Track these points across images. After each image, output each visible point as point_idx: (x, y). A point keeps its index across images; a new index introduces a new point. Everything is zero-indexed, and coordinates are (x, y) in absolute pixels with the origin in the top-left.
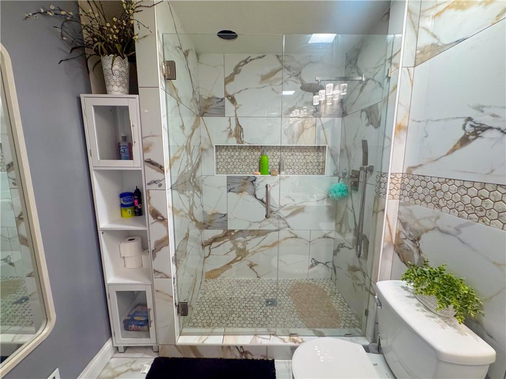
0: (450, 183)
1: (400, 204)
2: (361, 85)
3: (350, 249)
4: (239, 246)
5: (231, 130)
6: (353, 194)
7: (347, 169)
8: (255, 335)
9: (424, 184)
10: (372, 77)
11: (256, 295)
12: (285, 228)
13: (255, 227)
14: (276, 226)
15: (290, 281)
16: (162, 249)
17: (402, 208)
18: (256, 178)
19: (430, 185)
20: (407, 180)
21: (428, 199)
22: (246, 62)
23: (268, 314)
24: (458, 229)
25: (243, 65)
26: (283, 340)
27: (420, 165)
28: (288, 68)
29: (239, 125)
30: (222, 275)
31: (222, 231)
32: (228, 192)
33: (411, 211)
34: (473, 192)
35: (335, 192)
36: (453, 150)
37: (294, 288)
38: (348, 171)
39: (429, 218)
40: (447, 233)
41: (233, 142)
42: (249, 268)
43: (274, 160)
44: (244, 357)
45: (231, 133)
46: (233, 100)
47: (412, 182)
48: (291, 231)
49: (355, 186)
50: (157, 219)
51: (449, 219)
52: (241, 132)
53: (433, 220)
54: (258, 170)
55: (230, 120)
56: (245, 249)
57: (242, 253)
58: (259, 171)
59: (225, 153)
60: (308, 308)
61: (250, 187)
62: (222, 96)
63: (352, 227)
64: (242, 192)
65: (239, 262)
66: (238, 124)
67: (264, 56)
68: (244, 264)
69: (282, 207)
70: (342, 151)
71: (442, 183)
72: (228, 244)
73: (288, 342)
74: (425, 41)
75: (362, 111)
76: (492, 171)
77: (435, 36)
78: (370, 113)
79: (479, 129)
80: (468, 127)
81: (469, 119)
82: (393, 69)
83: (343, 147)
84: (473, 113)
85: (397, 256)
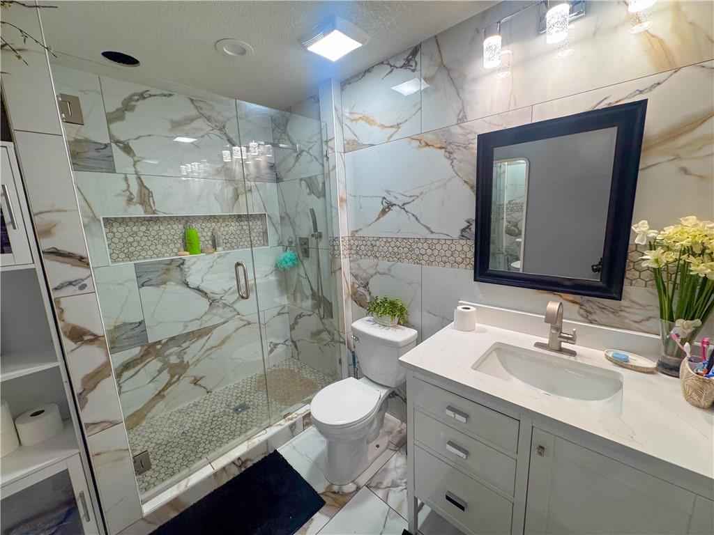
0: (381, 240)
1: (350, 261)
2: (296, 154)
3: (311, 315)
4: (171, 362)
5: (131, 194)
6: (304, 262)
7: (293, 236)
8: (249, 439)
9: (365, 243)
10: (307, 149)
11: (217, 412)
12: (234, 316)
13: (193, 327)
14: (222, 318)
15: (252, 378)
16: (99, 385)
17: (352, 264)
18: (184, 260)
19: (369, 243)
20: (352, 241)
22: (142, 96)
23: (245, 419)
24: (389, 270)
25: (138, 100)
26: (280, 425)
27: (360, 229)
28: (209, 119)
29: (145, 187)
30: (150, 415)
31: (139, 348)
32: (139, 287)
33: (359, 265)
34: (392, 244)
35: (287, 263)
36: (379, 218)
37: (259, 383)
38: (294, 239)
39: (372, 267)
40: (384, 274)
41: (138, 211)
42: (192, 385)
43: (205, 234)
44: (243, 469)
45: (132, 199)
46: (127, 149)
47: (356, 243)
48: (243, 318)
49: (306, 253)
50: (83, 340)
51: (384, 264)
52: (149, 197)
53: (374, 267)
54: (182, 249)
55: (126, 179)
56: (183, 361)
57: (177, 371)
58: (186, 250)
59: (121, 229)
60: (284, 391)
61: (176, 273)
62: (107, 141)
63: (309, 293)
64: (164, 283)
65: (176, 384)
66: (141, 184)
67: (170, 95)
68: (185, 382)
69: (226, 292)
70: (282, 218)
71: (376, 241)
72: (154, 365)
73: (285, 423)
74: (349, 136)
75: (301, 180)
76: (400, 230)
77: (355, 135)
78: (310, 183)
79: (390, 205)
80: (384, 203)
81: (384, 198)
82: (330, 151)
83: (283, 215)
84: (385, 195)
85: (354, 302)
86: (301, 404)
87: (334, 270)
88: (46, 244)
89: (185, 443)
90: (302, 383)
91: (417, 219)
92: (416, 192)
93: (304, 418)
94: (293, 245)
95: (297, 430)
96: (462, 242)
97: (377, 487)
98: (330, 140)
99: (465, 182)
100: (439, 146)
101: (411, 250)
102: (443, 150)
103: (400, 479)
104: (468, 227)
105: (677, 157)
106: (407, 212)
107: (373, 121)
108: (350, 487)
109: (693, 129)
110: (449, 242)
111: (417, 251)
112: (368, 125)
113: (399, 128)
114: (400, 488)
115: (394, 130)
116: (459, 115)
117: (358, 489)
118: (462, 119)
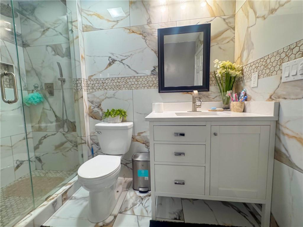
0: (108, 79)
1: (88, 94)
2: (43, 30)
3: (55, 134)
6: (50, 99)
7: (39, 83)
9: (98, 82)
10: (53, 27)
19: (101, 82)
20: (89, 82)
21: (101, 88)
24: (114, 95)
26: (43, 205)
27: (95, 75)
33: (94, 95)
34: (116, 81)
35: (34, 99)
36: (107, 68)
37: (8, 191)
38: (39, 85)
39: (103, 95)
40: (111, 97)
47: (92, 82)
49: (51, 93)
51: (110, 92)
53: (105, 95)
71: (105, 80)
73: (48, 203)
74: (86, 23)
75: (47, 46)
76: (120, 73)
77: (91, 23)
78: (56, 49)
79: (114, 61)
80: (110, 60)
81: (110, 57)
84: (111, 55)
86: (58, 188)
87: (77, 99)
91: (129, 67)
92: (129, 54)
93: (63, 195)
94: (39, 89)
95: (58, 206)
96: (152, 76)
97: (126, 211)
99: (152, 50)
100: (139, 33)
101: (126, 83)
102: (141, 35)
103: (136, 201)
104: (154, 70)
105: (218, 44)
106: (123, 64)
107: (102, 17)
108: (110, 219)
109: (220, 35)
110: (146, 77)
111: (130, 83)
112: (99, 19)
113: (118, 23)
114: (138, 205)
115: (115, 23)
116: (148, 21)
117: (115, 217)
118: (149, 23)
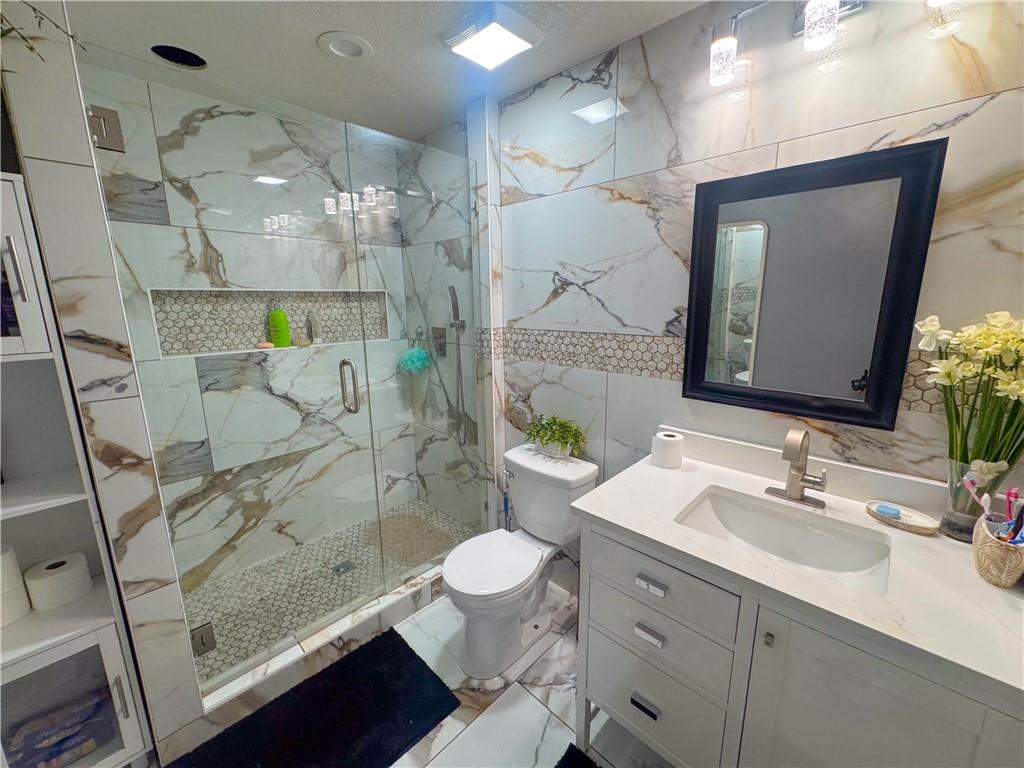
0: (550, 334)
1: (505, 364)
2: (430, 206)
3: (446, 439)
4: (246, 499)
5: (192, 256)
6: (439, 363)
7: (423, 326)
8: (354, 611)
9: (526, 337)
10: (447, 199)
11: (308, 572)
12: (335, 438)
13: (280, 451)
14: (319, 439)
15: (359, 526)
16: (143, 529)
17: (508, 368)
18: (267, 355)
19: (533, 339)
20: (508, 335)
21: (532, 353)
22: (209, 114)
23: (349, 584)
24: (560, 377)
25: (204, 119)
26: (399, 592)
27: (521, 318)
28: (306, 150)
29: (212, 247)
30: (214, 573)
31: (201, 478)
32: (202, 392)
33: (517, 369)
34: (567, 341)
35: (413, 362)
36: (548, 302)
37: (371, 532)
38: (425, 330)
39: (536, 372)
40: (553, 383)
41: (201, 282)
42: (276, 533)
43: (296, 318)
44: (345, 653)
45: (194, 264)
46: (187, 191)
47: (514, 337)
48: (349, 440)
49: (442, 350)
50: (120, 464)
51: (553, 369)
52: (218, 262)
53: (539, 373)
54: (264, 339)
55: (185, 235)
56: (263, 499)
57: (254, 512)
58: (269, 341)
59: (177, 308)
61: (254, 374)
62: (159, 178)
63: (444, 407)
64: (238, 386)
65: (251, 532)
66: (207, 243)
67: (252, 114)
68: (265, 529)
69: (326, 402)
70: (408, 299)
71: (542, 336)
72: (221, 503)
73: (406, 591)
74: (508, 181)
75: (437, 243)
76: (577, 321)
77: (518, 181)
78: (450, 249)
79: (565, 284)
80: (557, 281)
81: (557, 274)
82: (480, 203)
83: (411, 294)
84: (559, 269)
85: (509, 424)
86: (429, 565)
87: (482, 375)
88: (69, 325)
89: (264, 614)
90: (431, 535)
91: (603, 304)
92: (605, 266)
93: (433, 584)
94: (424, 337)
95: (422, 601)
96: (668, 340)
97: (533, 684)
98: (481, 186)
99: (676, 253)
100: (640, 199)
101: (593, 349)
102: (645, 206)
103: (566, 673)
104: (676, 319)
105: (988, 225)
106: (589, 294)
107: (544, 160)
108: (495, 683)
109: (1012, 184)
110: (648, 340)
111: (601, 352)
112: (536, 166)
113: (581, 171)
114: (566, 686)
115: (575, 174)
116: (670, 154)
117: (507, 685)
118: (674, 161)
